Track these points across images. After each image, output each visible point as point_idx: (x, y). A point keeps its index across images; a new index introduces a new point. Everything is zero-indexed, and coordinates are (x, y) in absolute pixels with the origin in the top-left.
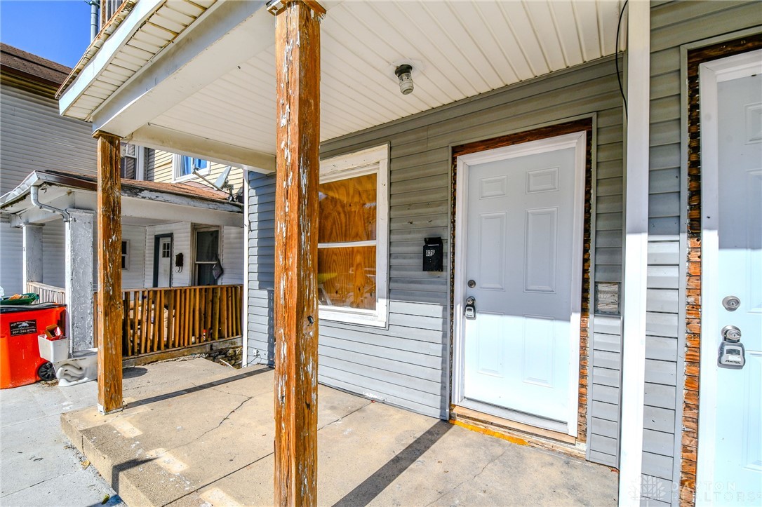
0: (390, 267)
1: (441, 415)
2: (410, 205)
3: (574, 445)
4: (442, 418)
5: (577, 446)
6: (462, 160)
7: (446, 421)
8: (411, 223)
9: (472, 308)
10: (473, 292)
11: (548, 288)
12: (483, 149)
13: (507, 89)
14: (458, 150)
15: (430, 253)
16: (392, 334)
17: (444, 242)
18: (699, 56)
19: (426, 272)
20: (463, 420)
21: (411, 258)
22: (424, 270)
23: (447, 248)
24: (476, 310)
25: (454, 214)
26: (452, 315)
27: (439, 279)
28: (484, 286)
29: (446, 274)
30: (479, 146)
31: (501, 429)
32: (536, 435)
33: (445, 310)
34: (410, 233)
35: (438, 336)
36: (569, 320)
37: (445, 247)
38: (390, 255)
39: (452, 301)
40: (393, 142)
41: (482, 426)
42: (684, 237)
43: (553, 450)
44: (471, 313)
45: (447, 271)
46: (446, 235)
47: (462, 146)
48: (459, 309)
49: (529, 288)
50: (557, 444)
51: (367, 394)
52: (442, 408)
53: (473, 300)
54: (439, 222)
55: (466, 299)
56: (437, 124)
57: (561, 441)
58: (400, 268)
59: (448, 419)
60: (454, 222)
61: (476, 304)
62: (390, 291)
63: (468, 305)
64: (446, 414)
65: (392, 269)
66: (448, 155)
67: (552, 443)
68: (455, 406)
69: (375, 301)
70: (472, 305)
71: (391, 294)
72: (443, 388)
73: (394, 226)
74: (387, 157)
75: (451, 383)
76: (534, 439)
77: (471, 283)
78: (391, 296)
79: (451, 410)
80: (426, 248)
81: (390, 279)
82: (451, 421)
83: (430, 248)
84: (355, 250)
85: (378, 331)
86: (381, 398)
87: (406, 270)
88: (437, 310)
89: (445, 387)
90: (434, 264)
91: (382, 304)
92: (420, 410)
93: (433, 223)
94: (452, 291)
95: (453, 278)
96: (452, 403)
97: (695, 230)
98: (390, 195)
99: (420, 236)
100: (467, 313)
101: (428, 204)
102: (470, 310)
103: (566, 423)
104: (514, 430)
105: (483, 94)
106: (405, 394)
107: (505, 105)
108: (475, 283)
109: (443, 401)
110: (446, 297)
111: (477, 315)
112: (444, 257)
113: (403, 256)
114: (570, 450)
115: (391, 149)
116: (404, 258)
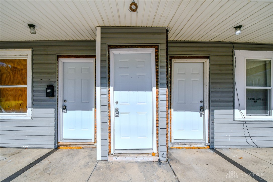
0: (33, 96)
1: (55, 147)
2: (41, 73)
3: (94, 144)
4: (55, 148)
5: (95, 145)
6: (61, 60)
7: (56, 148)
8: (42, 79)
9: (65, 109)
10: (65, 104)
11: (87, 102)
12: (67, 58)
13: (74, 41)
14: (59, 57)
15: (49, 91)
16: (34, 121)
17: (55, 87)
18: (110, 47)
19: (48, 98)
20: (63, 146)
21: (42, 92)
22: (46, 97)
23: (56, 89)
24: (67, 110)
25: (58, 77)
26: (58, 112)
27: (53, 100)
28: (69, 102)
29: (56, 98)
30: (66, 57)
31: (75, 146)
32: (85, 145)
33: (55, 110)
34: (41, 83)
35: (53, 120)
36: (92, 110)
37: (55, 89)
38: (33, 91)
39: (58, 107)
40: (34, 48)
41: (68, 147)
42: (107, 88)
43: (89, 148)
44: (65, 111)
45: (56, 97)
46: (55, 85)
47: (61, 55)
48: (60, 110)
49: (83, 102)
50: (90, 146)
51: (24, 147)
52: (55, 144)
53: (66, 106)
54: (53, 80)
55: (63, 106)
56: (52, 46)
57: (91, 144)
58: (37, 96)
59: (57, 147)
60: (58, 80)
61: (67, 108)
62: (33, 105)
63: (64, 108)
64: (56, 146)
65: (34, 97)
66: (56, 57)
67: (89, 146)
68: (60, 142)
69: (27, 109)
70: (65, 108)
71: (33, 106)
72: (55, 137)
73: (34, 80)
74: (31, 53)
75: (58, 135)
76: (84, 146)
77: (65, 101)
78: (34, 107)
79: (58, 144)
80: (47, 89)
81: (33, 100)
82: (58, 148)
83: (49, 89)
84: (18, 89)
85: (28, 121)
86: (30, 147)
87: (40, 97)
88: (53, 110)
89: (56, 137)
90: (51, 94)
91: (30, 110)
92: (47, 147)
93: (50, 80)
94: (58, 104)
95: (58, 99)
96: (58, 141)
97: (109, 86)
98: (33, 68)
99: (45, 85)
100: (64, 111)
101: (48, 73)
102: (65, 110)
103: (92, 139)
104: (78, 145)
105: (67, 40)
106: (40, 143)
107: (74, 46)
108: (66, 101)
109: (55, 142)
110: (56, 106)
111: (67, 111)
112: (55, 92)
113: (39, 91)
114: (93, 146)
115: (33, 51)
116: (39, 92)
